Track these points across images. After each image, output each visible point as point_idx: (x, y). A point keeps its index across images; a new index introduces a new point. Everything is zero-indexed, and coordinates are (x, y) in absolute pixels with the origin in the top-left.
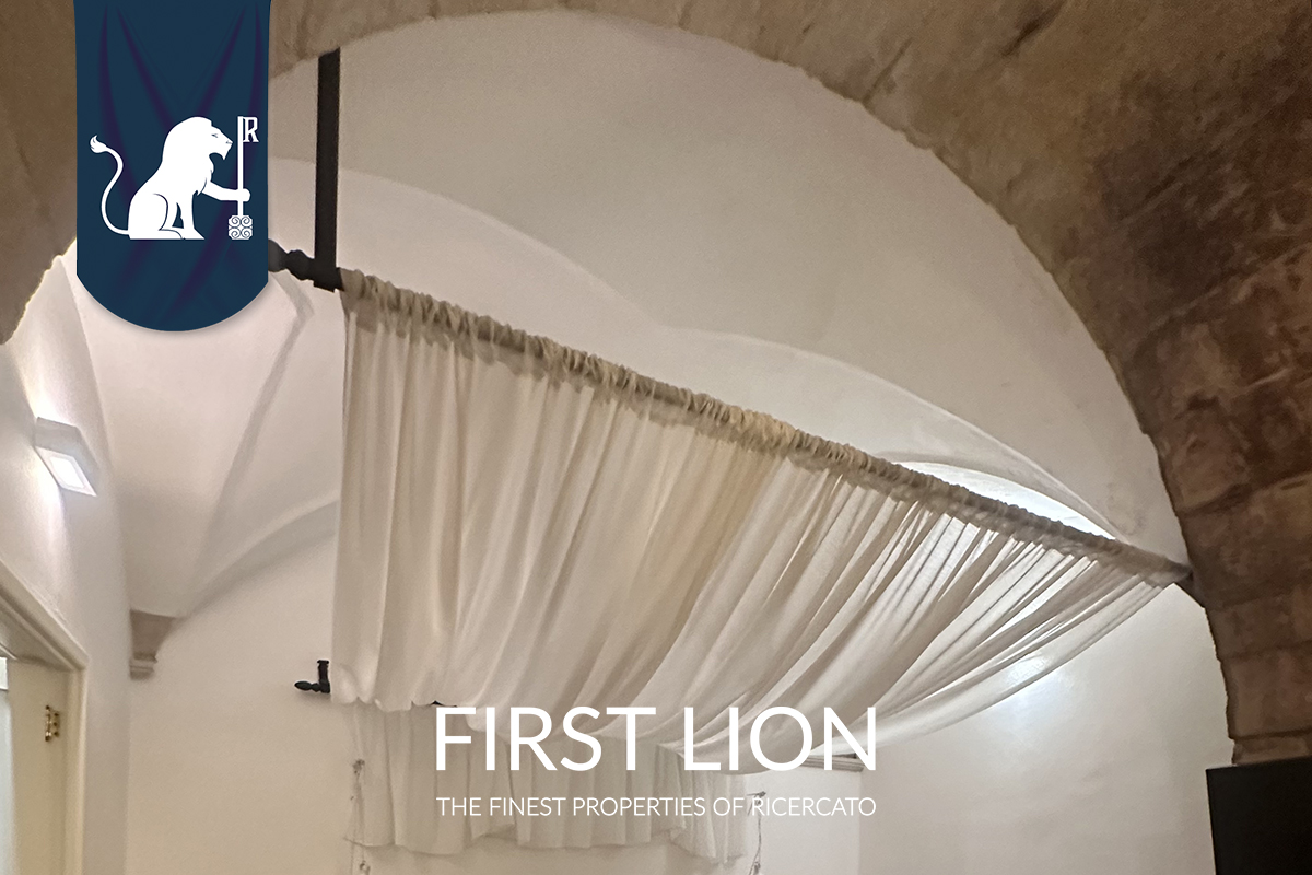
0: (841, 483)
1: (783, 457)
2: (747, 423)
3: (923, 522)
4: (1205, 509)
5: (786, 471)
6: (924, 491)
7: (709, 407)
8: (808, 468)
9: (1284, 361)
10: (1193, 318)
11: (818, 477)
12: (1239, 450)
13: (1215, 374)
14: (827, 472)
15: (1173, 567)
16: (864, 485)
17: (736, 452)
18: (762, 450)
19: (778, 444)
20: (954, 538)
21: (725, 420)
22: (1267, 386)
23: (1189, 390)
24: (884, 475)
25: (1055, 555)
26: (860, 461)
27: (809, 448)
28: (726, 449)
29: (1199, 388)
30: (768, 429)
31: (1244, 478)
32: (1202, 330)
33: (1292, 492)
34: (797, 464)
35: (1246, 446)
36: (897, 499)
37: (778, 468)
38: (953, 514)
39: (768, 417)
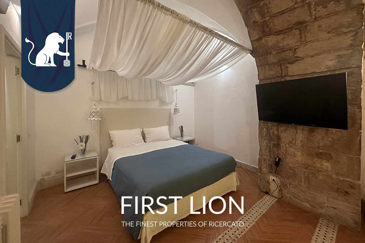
0: (197, 30)
1: (187, 24)
2: (182, 17)
3: (211, 38)
4: (255, 40)
5: (188, 26)
6: (211, 33)
7: (175, 12)
8: (192, 26)
9: (268, 16)
10: (254, 7)
11: (193, 28)
12: (260, 31)
13: (257, 17)
14: (195, 27)
15: (250, 50)
16: (201, 31)
17: (179, 22)
18: (184, 22)
19: (187, 21)
20: (216, 42)
21: (178, 16)
22: (265, 20)
23: (253, 20)
24: (205, 29)
25: (232, 47)
26: (201, 26)
27: (192, 23)
28: (177, 21)
29: (255, 19)
30: (185, 18)
31: (261, 35)
32: (255, 10)
33: (268, 38)
34: (190, 25)
35: (261, 30)
36: (207, 34)
37: (186, 26)
38: (216, 38)
39: (185, 16)
